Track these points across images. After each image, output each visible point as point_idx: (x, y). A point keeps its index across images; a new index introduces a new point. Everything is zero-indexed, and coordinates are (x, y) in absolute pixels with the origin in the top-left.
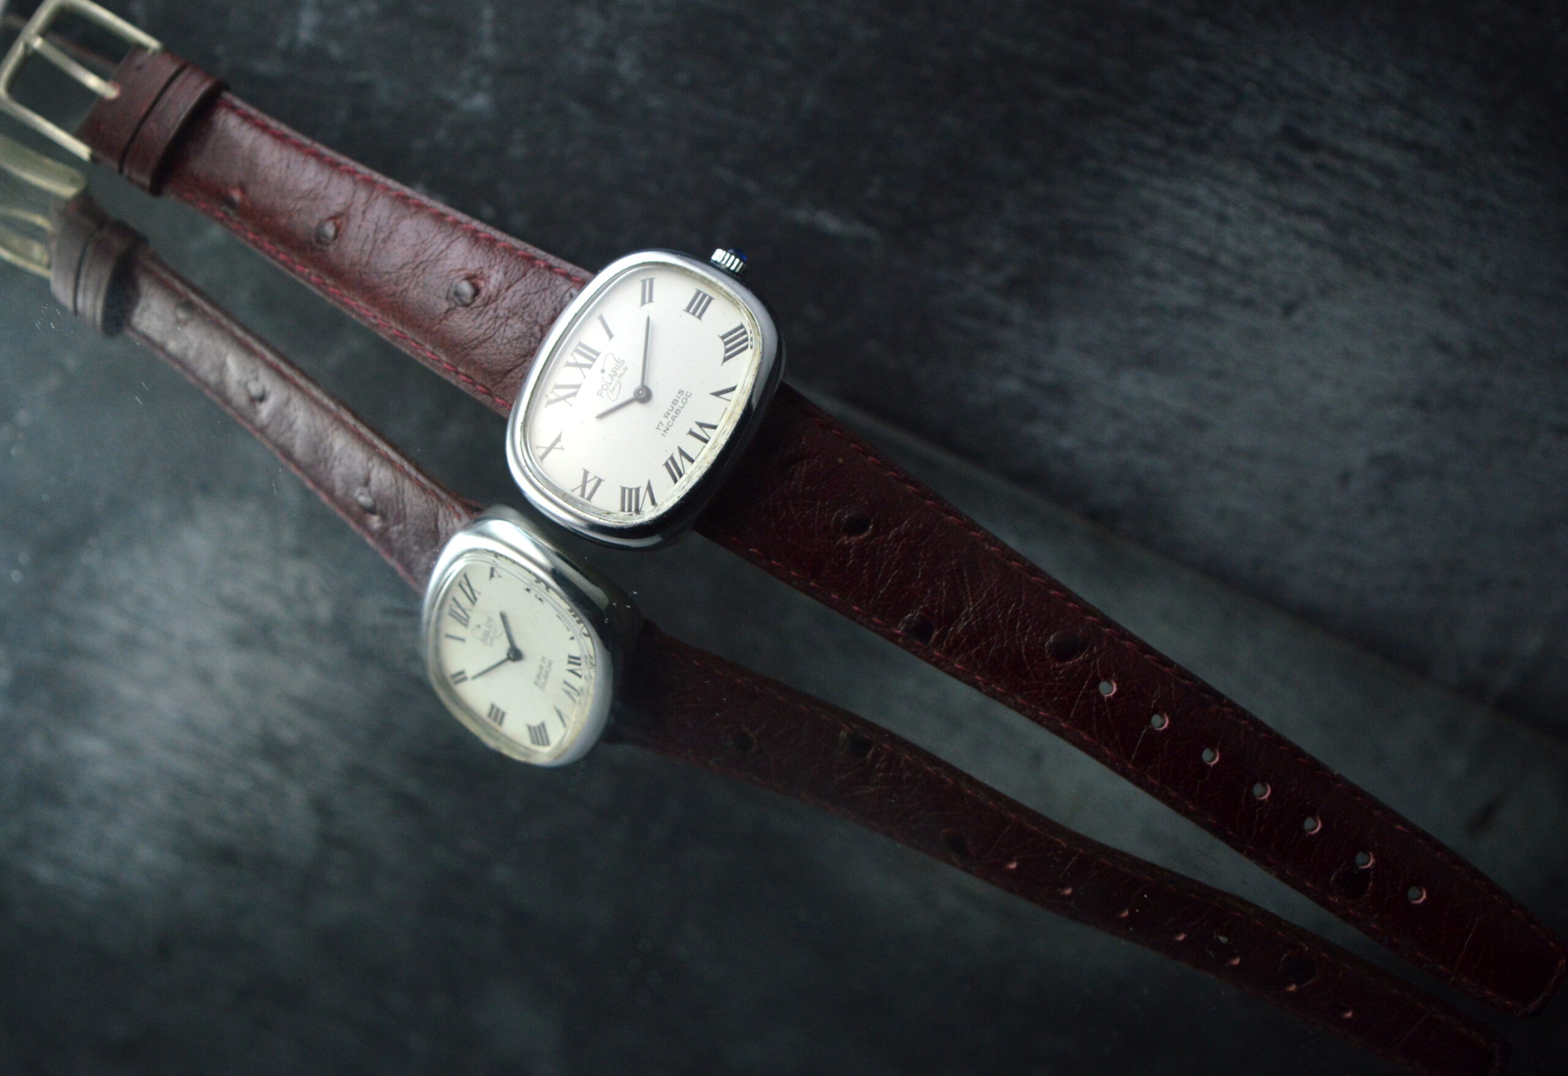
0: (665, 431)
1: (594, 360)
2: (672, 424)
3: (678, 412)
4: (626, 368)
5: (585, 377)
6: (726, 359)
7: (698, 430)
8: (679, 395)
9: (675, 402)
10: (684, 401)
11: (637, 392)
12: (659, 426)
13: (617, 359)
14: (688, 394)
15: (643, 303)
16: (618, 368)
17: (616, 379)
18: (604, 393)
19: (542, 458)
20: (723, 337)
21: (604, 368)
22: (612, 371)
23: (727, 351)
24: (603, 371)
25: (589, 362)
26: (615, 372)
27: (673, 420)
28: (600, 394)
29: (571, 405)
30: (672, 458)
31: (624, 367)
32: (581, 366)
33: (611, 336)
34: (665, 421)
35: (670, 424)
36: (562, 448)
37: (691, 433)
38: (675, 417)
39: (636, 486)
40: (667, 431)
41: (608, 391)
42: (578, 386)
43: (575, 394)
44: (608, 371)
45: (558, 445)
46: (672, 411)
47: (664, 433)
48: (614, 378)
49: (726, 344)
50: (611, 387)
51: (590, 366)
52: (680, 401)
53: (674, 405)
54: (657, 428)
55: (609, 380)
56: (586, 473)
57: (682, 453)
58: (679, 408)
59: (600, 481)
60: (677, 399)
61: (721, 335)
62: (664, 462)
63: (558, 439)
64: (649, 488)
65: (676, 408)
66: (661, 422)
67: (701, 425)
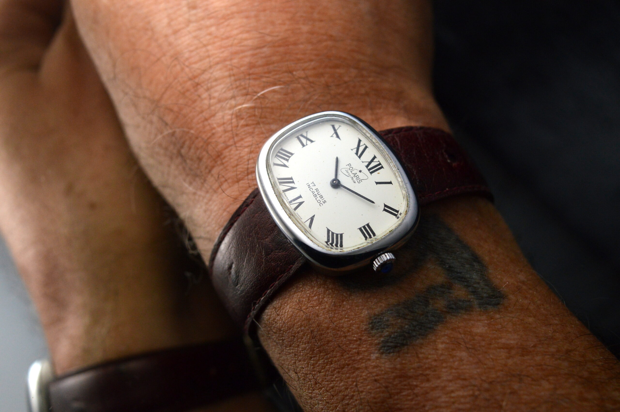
0: (309, 185)
1: (369, 170)
2: (310, 191)
3: (315, 196)
4: (355, 183)
5: (363, 162)
6: (328, 231)
7: (300, 200)
8: (323, 200)
9: (321, 197)
10: (319, 201)
11: (339, 181)
12: (314, 184)
13: (362, 180)
14: (321, 205)
15: (385, 206)
16: (358, 179)
17: (352, 175)
18: (348, 167)
19: (333, 127)
20: (341, 235)
21: (361, 173)
22: (358, 175)
23: (333, 233)
24: (360, 171)
25: (369, 168)
26: (356, 176)
27: (312, 192)
28: (349, 165)
29: (352, 150)
30: (293, 182)
31: (356, 182)
32: (370, 163)
33: (377, 183)
34: (314, 188)
35: (311, 189)
36: (332, 136)
37: (300, 197)
38: (313, 194)
39: (289, 161)
40: (308, 186)
41: (348, 169)
42: (360, 157)
43: (357, 154)
44: (359, 173)
45: (335, 135)
46: (318, 193)
47: (308, 185)
48: (353, 175)
49: (337, 235)
50: (349, 171)
51: (367, 166)
52: (321, 199)
53: (320, 195)
54: (313, 182)
55: (353, 172)
56: (312, 141)
57: (292, 188)
58: (316, 197)
59: (303, 146)
60: (322, 198)
61: (343, 235)
62: (293, 178)
63: (338, 136)
64: (285, 166)
65: (318, 196)
66: (315, 186)
67: (301, 204)
